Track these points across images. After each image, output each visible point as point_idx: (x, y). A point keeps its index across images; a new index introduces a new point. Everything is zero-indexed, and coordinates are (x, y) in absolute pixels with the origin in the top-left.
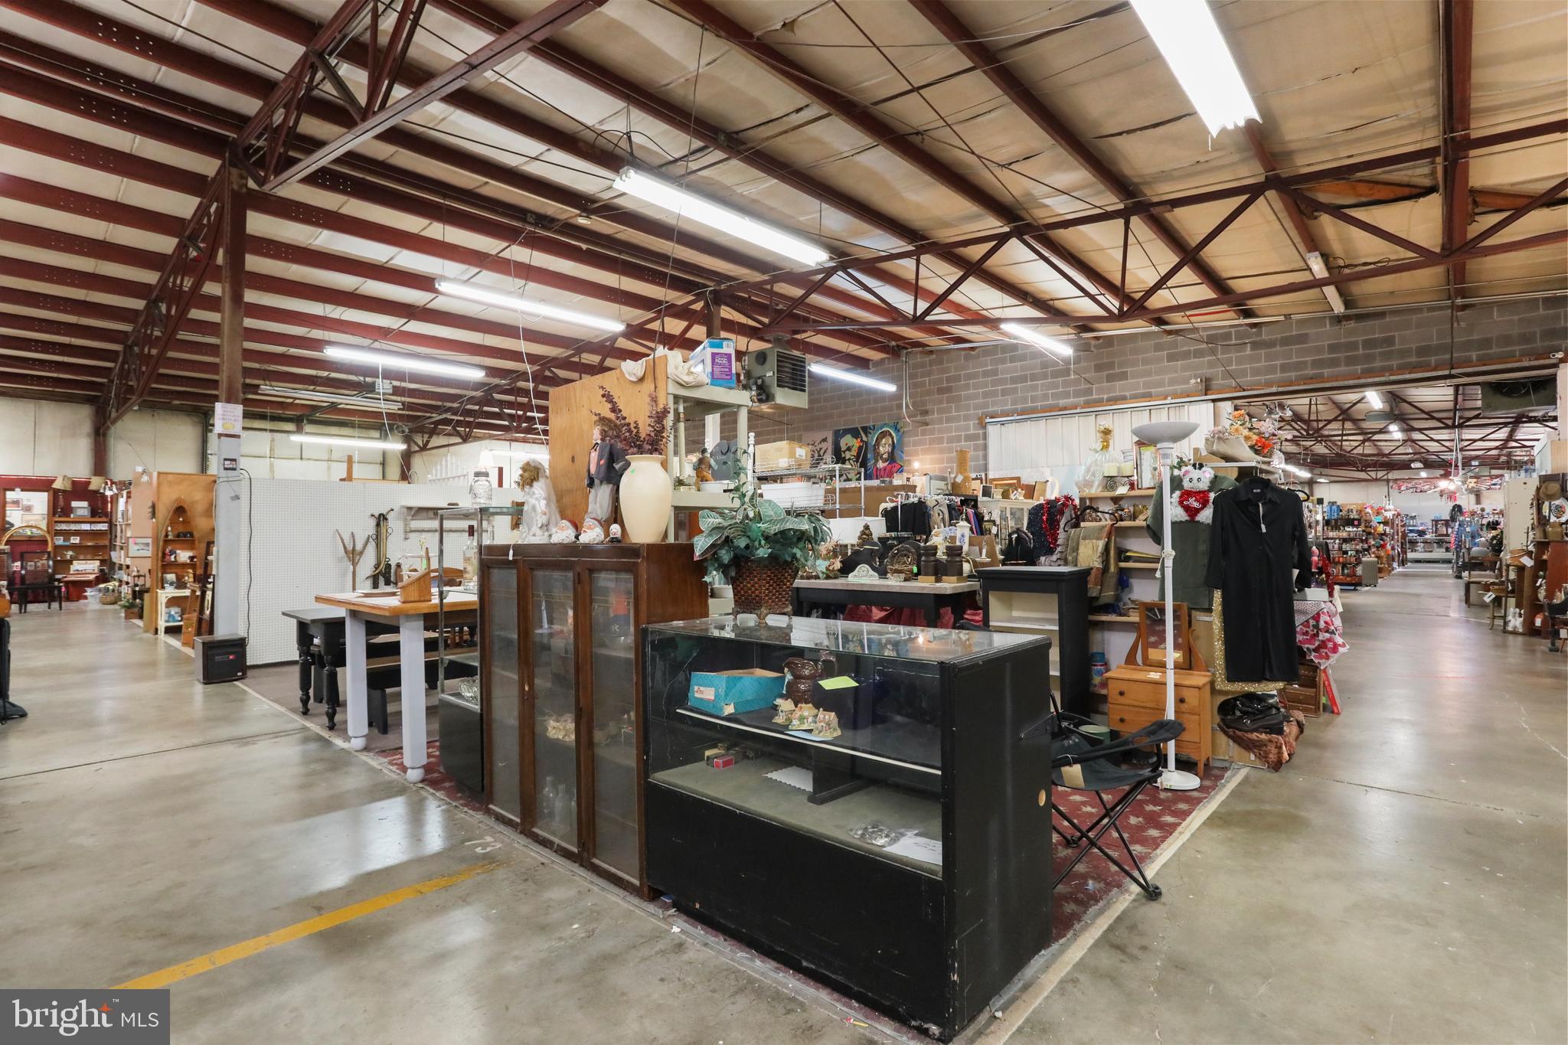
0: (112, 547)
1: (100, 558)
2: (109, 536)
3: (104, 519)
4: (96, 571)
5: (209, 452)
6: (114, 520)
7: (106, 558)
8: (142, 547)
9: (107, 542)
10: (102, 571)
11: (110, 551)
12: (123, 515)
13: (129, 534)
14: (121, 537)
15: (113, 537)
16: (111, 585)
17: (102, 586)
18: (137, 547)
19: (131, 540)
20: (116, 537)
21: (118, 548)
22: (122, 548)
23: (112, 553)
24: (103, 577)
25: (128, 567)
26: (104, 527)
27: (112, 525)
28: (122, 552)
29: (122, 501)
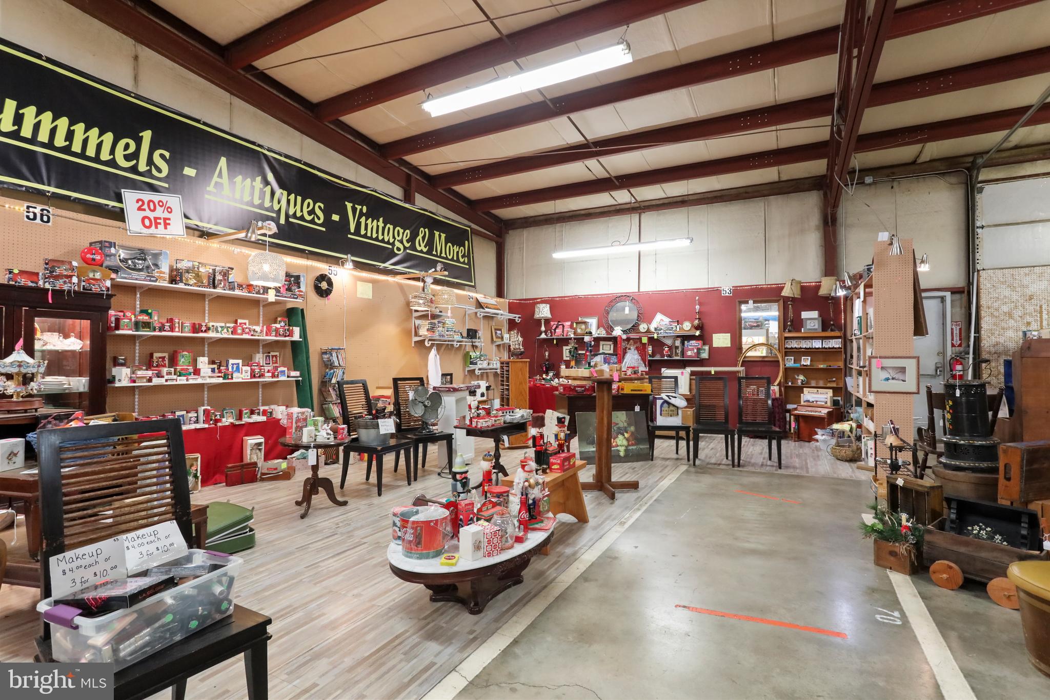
0: (847, 371)
1: (834, 385)
2: (844, 356)
3: (837, 333)
4: (829, 404)
5: (978, 224)
6: (849, 334)
7: (841, 385)
8: (893, 374)
9: (841, 364)
10: (835, 403)
11: (846, 376)
12: (860, 323)
13: (869, 353)
14: (858, 357)
15: (849, 357)
16: (845, 426)
17: (836, 426)
18: (884, 375)
19: (874, 361)
20: (852, 357)
21: (854, 373)
22: (860, 373)
23: (848, 380)
24: (838, 414)
25: (870, 405)
26: (836, 344)
27: (846, 341)
28: (861, 379)
29: (858, 304)
